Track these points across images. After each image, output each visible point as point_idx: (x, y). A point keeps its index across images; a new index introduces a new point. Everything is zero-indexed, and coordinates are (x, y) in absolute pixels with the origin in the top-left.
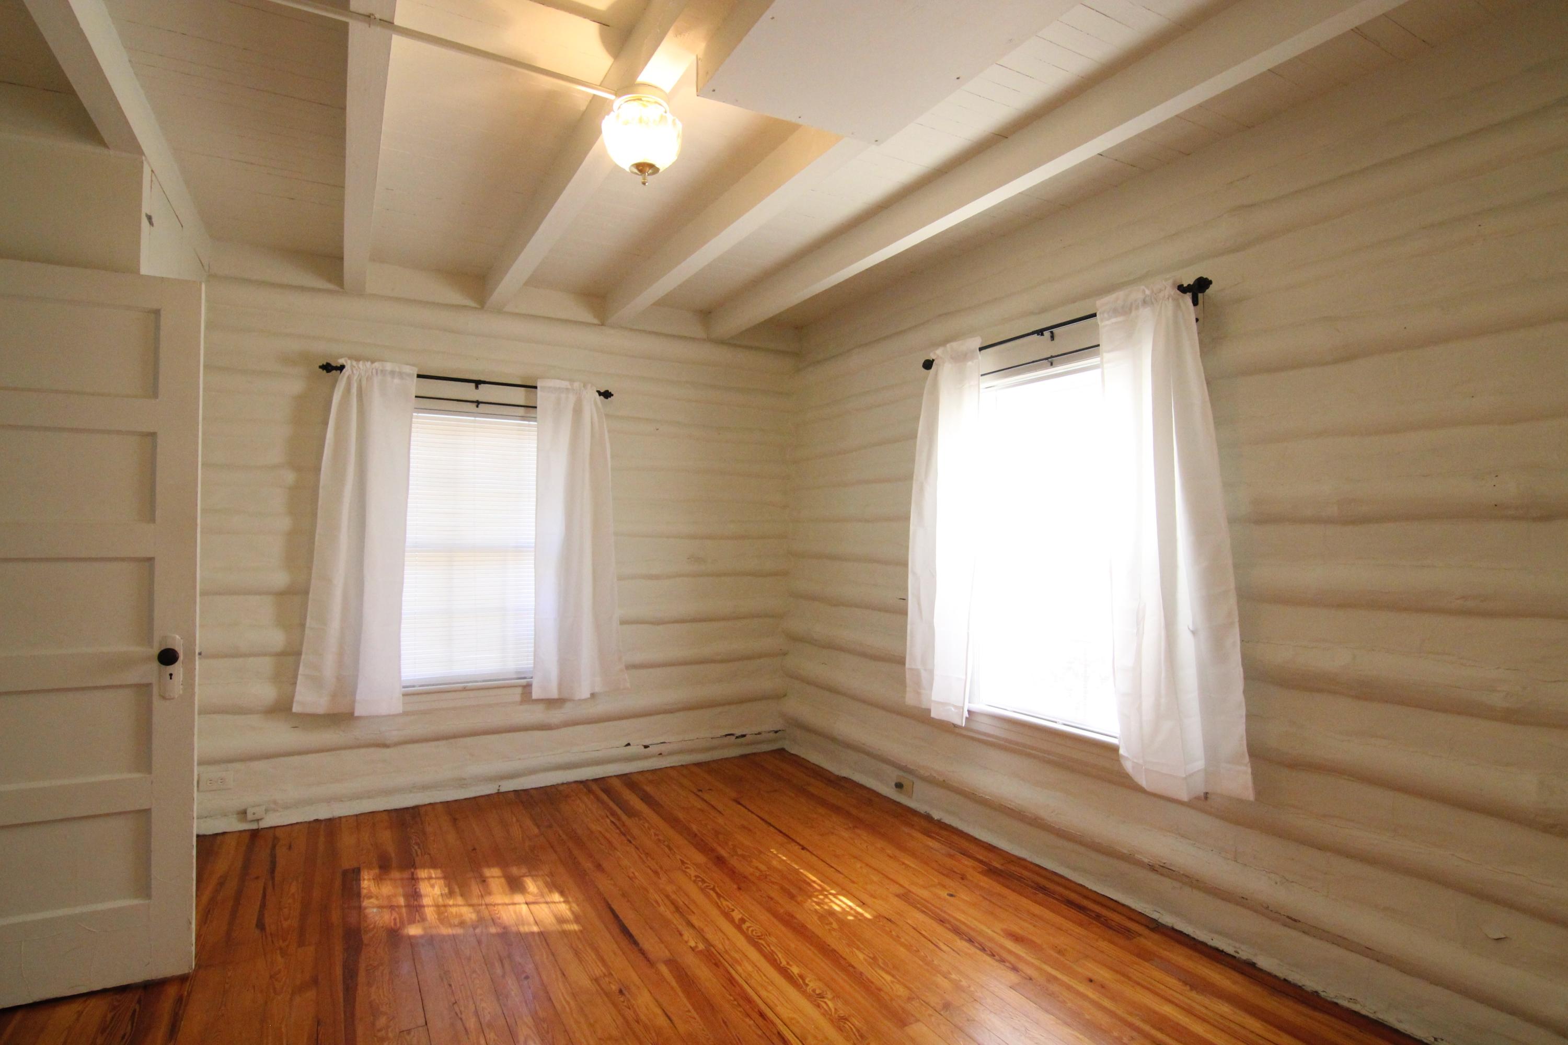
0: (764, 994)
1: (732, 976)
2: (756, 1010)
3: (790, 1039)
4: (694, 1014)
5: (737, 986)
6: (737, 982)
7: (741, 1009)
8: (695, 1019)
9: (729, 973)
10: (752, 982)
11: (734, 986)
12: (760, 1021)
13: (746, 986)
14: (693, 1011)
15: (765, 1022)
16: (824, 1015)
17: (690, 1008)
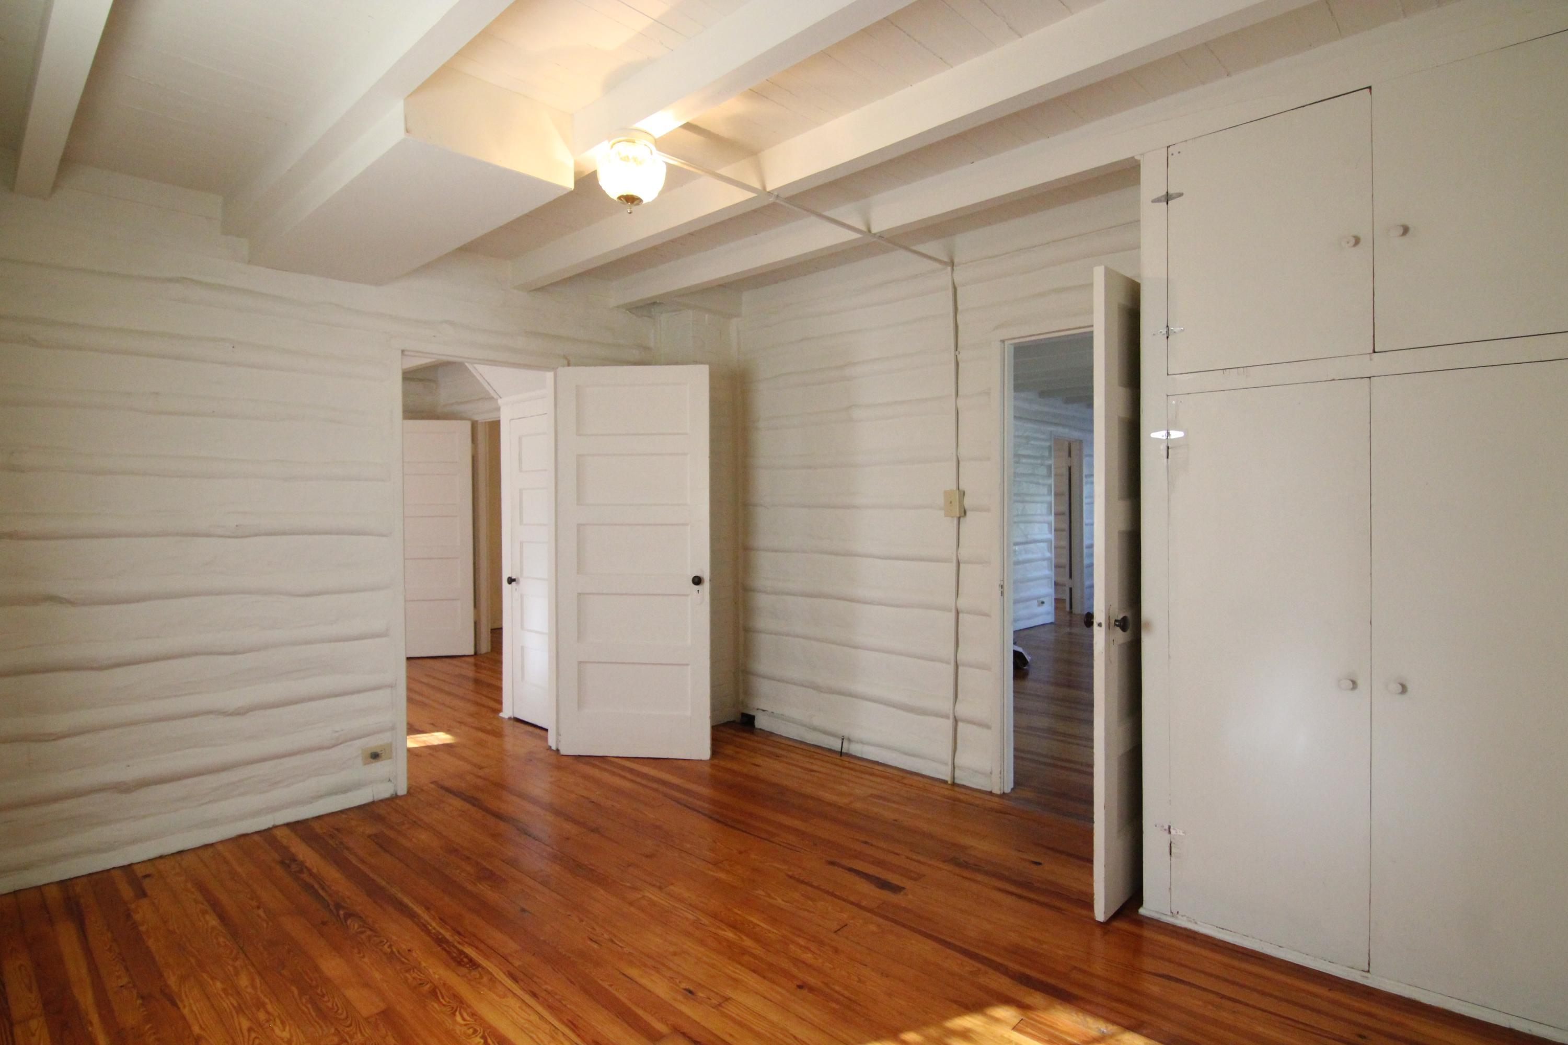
0: (534, 1018)
1: (574, 1031)
2: (541, 999)
3: (506, 979)
4: (606, 985)
5: (566, 1021)
6: (567, 1026)
7: (557, 997)
8: (601, 980)
9: (579, 1036)
10: (547, 1028)
11: (570, 1021)
12: (536, 989)
13: (556, 1023)
14: (607, 987)
15: (532, 990)
16: (469, 1006)
17: (610, 989)
